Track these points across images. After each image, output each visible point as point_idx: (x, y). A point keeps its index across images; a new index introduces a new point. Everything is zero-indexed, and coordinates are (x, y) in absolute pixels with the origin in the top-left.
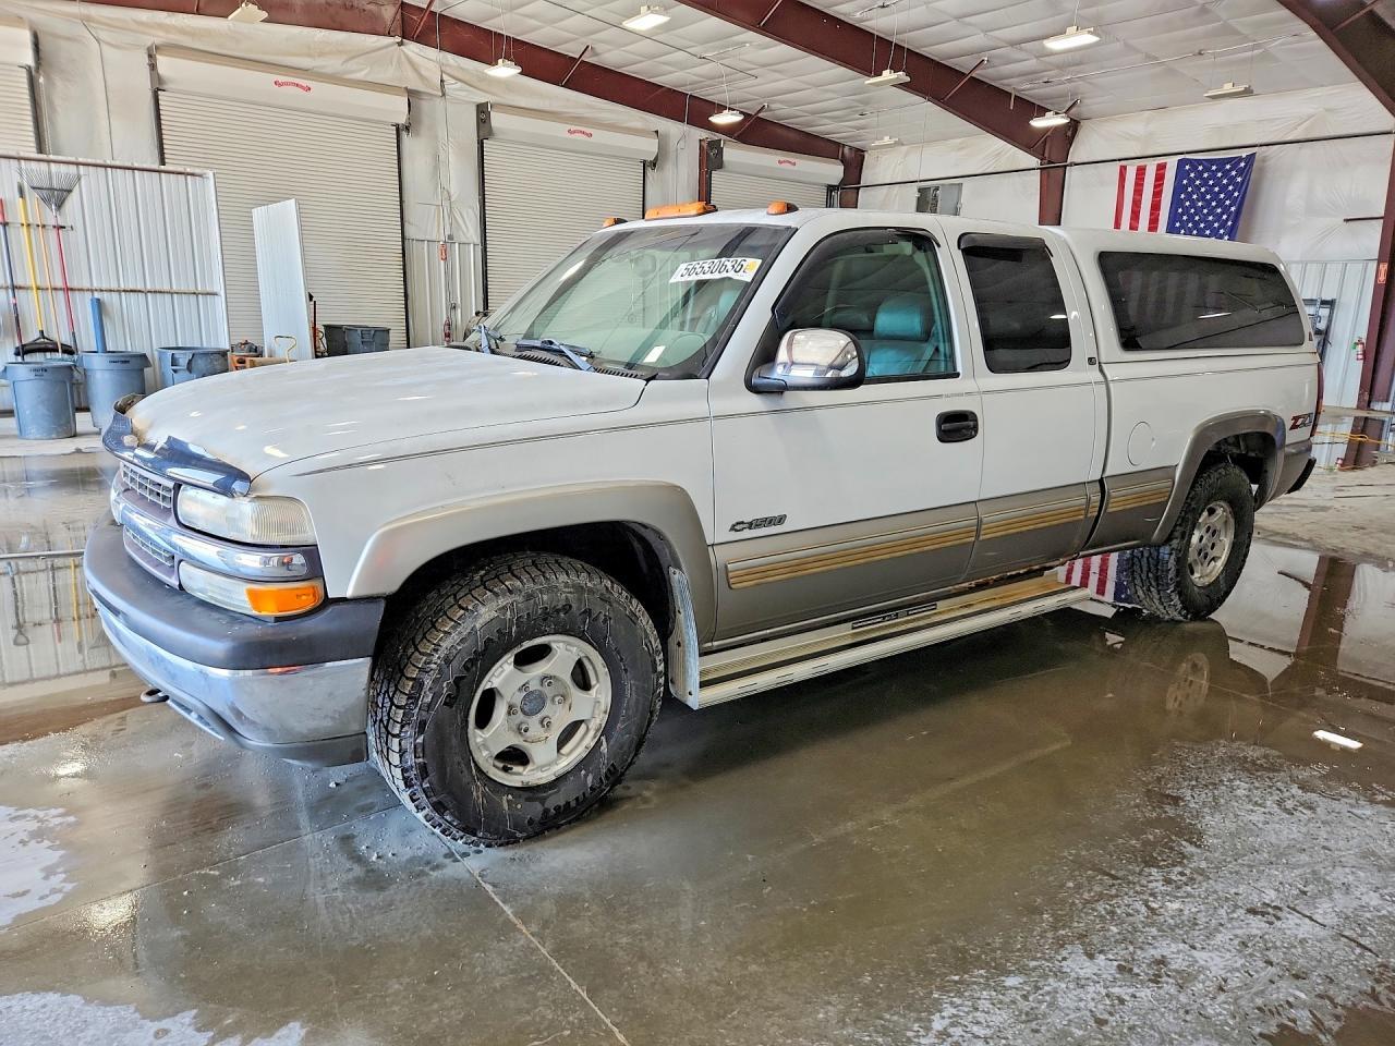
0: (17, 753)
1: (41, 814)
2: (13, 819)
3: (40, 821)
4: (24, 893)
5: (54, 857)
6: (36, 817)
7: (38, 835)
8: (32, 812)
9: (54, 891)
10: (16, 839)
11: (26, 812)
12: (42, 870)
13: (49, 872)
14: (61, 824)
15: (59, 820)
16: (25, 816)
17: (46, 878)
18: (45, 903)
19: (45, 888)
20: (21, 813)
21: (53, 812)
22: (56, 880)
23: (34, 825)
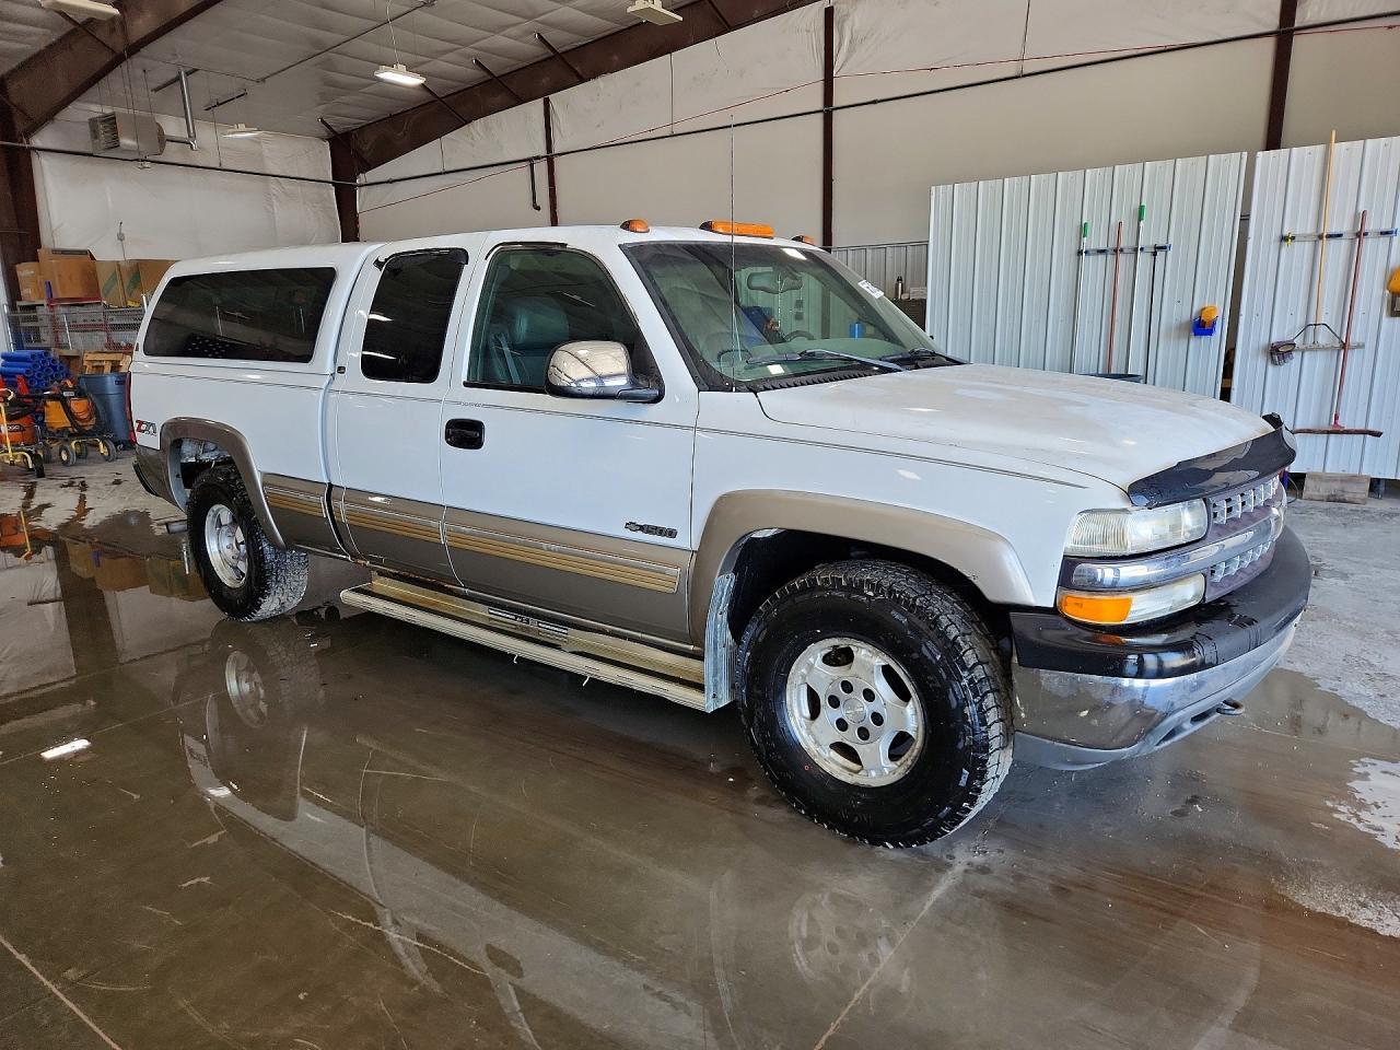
0: (1356, 906)
1: (1354, 821)
2: (1380, 829)
3: (1357, 816)
4: (1385, 772)
5: (1355, 784)
6: (1360, 820)
7: (1362, 805)
8: (1361, 827)
9: (1365, 765)
10: (1383, 810)
11: (1366, 830)
12: (1369, 780)
13: (1364, 777)
14: (1340, 805)
15: (1341, 808)
16: (1369, 827)
17: (1367, 774)
18: (1373, 761)
19: (1368, 769)
20: (1372, 832)
21: (1343, 818)
22: (1361, 770)
23: (1363, 815)
